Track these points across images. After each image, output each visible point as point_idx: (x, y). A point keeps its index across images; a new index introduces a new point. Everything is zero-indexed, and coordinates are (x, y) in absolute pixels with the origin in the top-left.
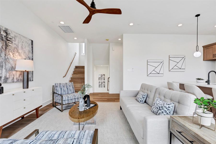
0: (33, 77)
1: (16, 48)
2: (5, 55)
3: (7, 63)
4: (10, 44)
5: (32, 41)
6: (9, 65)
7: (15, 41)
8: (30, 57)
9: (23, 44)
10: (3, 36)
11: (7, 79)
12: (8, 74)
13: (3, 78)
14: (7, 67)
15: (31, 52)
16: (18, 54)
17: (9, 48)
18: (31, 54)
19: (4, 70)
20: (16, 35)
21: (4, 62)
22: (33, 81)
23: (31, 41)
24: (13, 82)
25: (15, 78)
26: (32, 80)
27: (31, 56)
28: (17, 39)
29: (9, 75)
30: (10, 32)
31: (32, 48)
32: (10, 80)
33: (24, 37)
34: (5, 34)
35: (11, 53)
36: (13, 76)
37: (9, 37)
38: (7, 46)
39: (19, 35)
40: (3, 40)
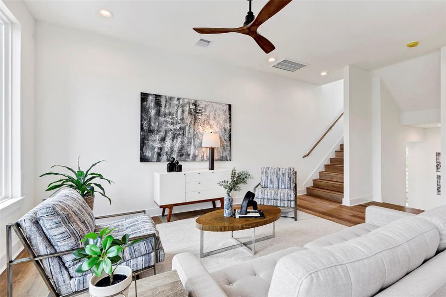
0: (231, 156)
1: (207, 120)
2: (194, 130)
3: (196, 139)
4: (199, 117)
5: (230, 106)
6: (198, 140)
7: (205, 112)
8: (226, 128)
9: (216, 112)
10: (192, 110)
11: (196, 156)
12: (197, 151)
13: (191, 156)
14: (195, 143)
15: (228, 120)
16: (209, 126)
17: (198, 121)
18: (228, 124)
19: (192, 147)
20: (207, 104)
21: (192, 138)
22: (230, 160)
23: (228, 106)
24: (203, 161)
25: (205, 156)
26: (228, 159)
27: (228, 126)
28: (208, 109)
29: (198, 153)
30: (200, 103)
31: (230, 114)
32: (199, 158)
33: (217, 103)
34: (194, 107)
35: (200, 127)
36: (202, 154)
37: (199, 108)
38: (196, 119)
39: (210, 103)
40: (191, 114)
